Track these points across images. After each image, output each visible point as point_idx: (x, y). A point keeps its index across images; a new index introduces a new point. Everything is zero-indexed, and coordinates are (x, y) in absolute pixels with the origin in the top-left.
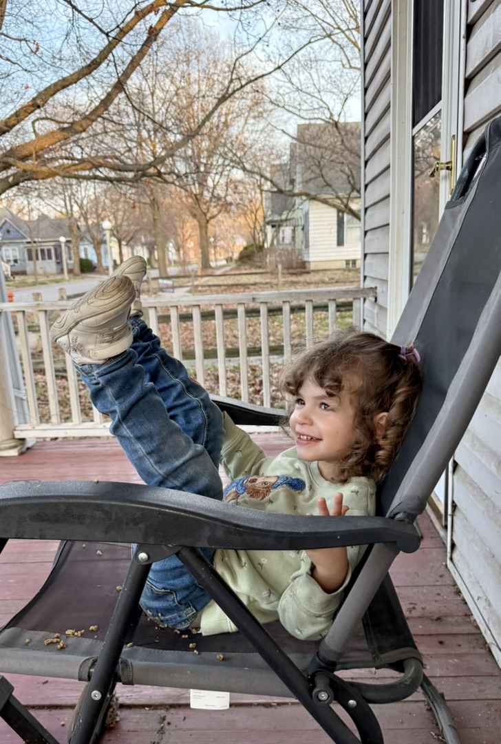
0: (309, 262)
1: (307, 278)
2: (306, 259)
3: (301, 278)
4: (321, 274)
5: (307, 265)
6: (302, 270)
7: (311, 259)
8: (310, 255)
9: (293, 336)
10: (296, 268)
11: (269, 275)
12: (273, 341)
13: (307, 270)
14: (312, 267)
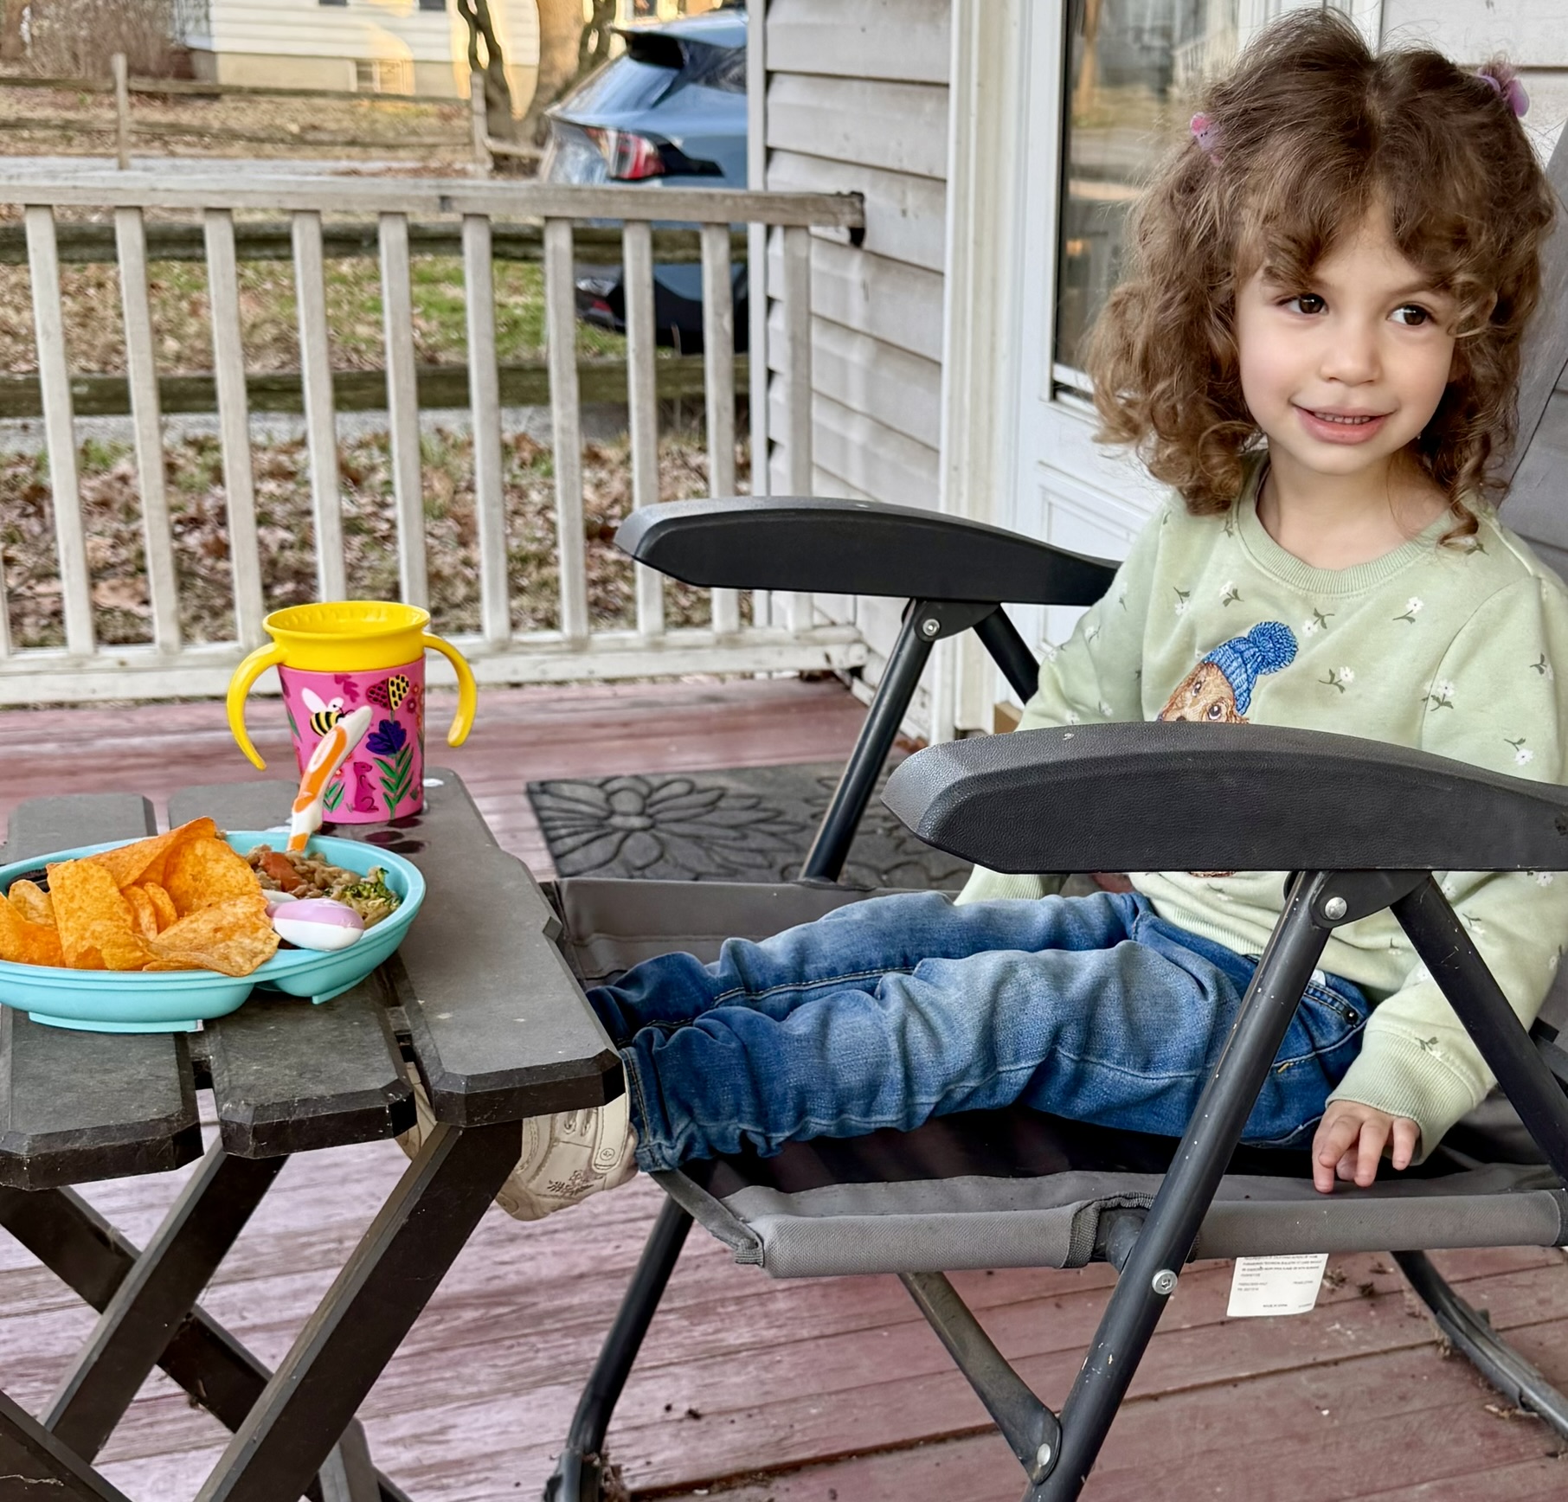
0: (211, 54)
1: (213, 115)
2: (194, 42)
3: (186, 116)
4: (264, 103)
5: (200, 64)
6: (185, 87)
7: (217, 45)
8: (215, 27)
9: (257, 340)
10: (161, 75)
11: (47, 92)
12: (179, 358)
13: (202, 84)
14: (227, 74)
